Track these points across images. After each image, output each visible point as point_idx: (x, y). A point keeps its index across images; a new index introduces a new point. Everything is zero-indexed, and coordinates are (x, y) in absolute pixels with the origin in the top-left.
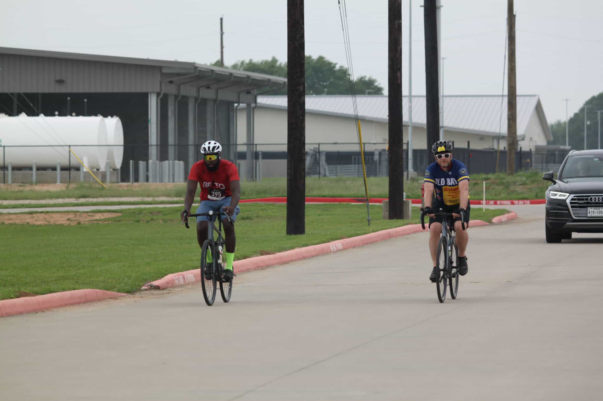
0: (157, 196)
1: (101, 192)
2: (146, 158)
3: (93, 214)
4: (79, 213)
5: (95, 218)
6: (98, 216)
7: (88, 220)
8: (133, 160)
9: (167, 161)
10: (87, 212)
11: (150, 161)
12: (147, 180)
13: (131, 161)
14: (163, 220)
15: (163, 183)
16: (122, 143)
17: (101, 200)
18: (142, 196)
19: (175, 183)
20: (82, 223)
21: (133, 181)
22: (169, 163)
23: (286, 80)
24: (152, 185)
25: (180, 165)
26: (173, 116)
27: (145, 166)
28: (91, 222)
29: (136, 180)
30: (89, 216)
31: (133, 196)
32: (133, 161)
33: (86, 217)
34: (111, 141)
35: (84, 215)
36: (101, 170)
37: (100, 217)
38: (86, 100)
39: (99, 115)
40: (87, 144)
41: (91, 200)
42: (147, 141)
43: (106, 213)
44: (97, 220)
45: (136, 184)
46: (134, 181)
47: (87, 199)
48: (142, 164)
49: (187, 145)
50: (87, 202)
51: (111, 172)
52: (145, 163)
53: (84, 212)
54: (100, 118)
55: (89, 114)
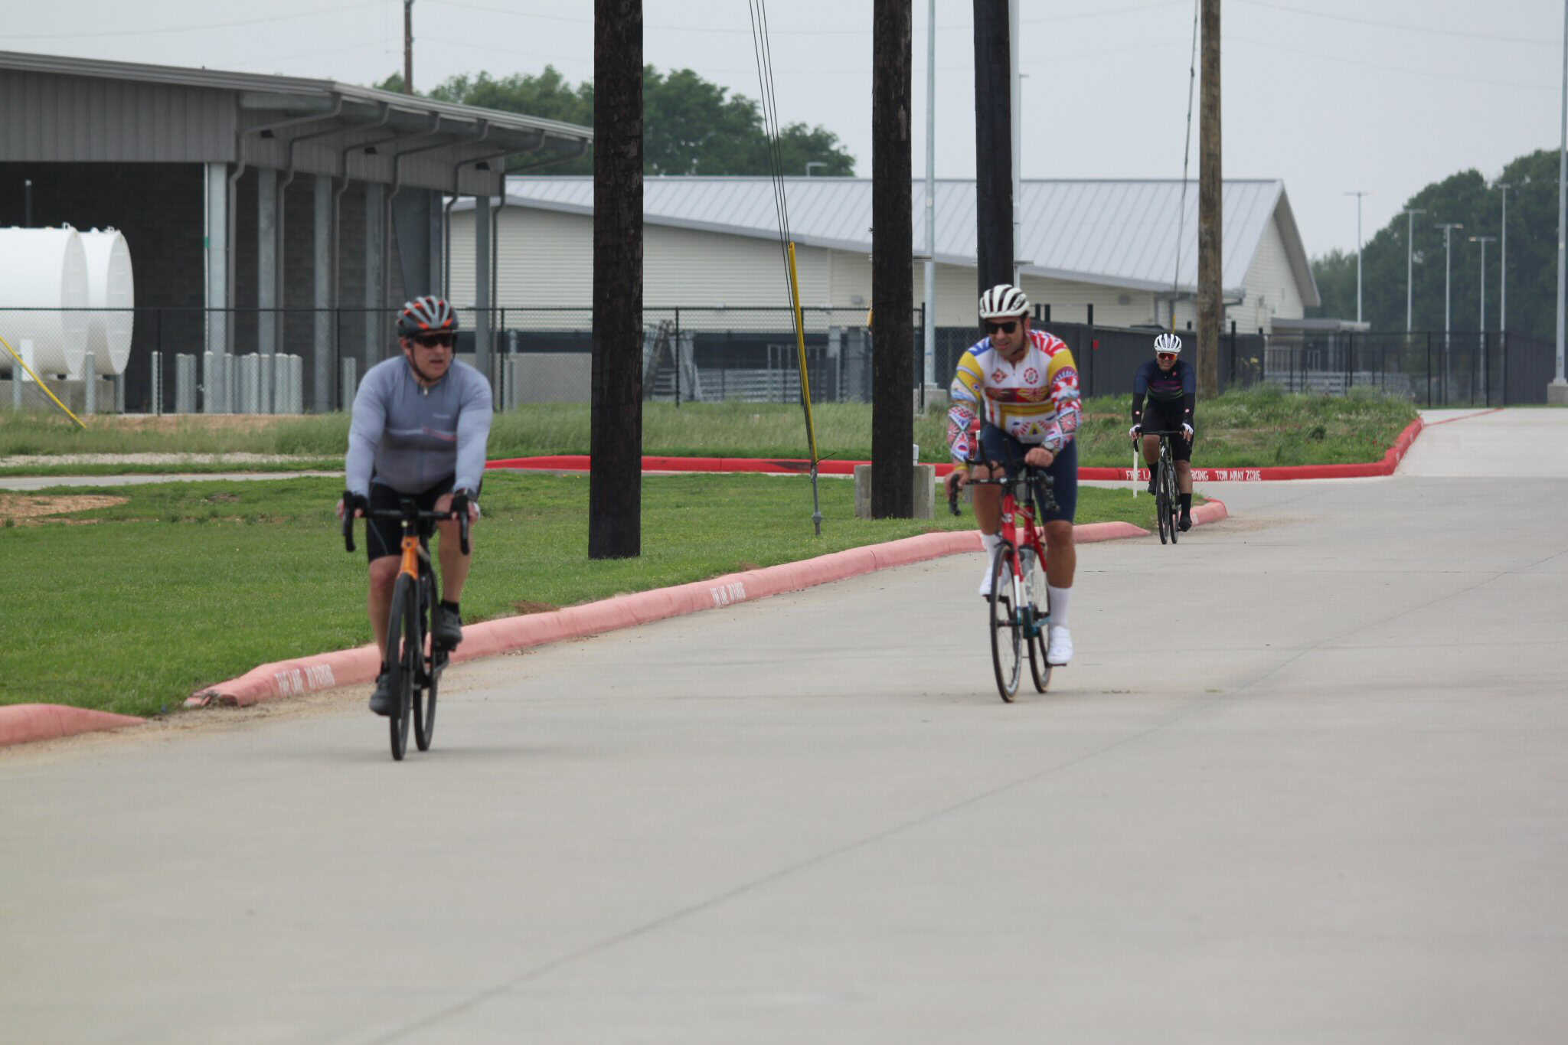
0: (227, 451)
1: (72, 439)
2: (196, 344)
3: (47, 499)
4: (9, 497)
5: (53, 510)
6: (61, 505)
7: (34, 515)
8: (159, 350)
9: (254, 354)
10: (31, 493)
11: (207, 353)
12: (199, 407)
13: (155, 353)
14: (244, 517)
15: (242, 416)
16: (129, 301)
17: (70, 459)
18: (185, 450)
19: (276, 416)
20: (18, 523)
21: (158, 408)
22: (260, 360)
23: (589, 132)
24: (215, 420)
25: (290, 364)
26: (273, 231)
27: (193, 365)
28: (41, 520)
29: (169, 406)
30: (38, 503)
31: (159, 450)
32: (161, 354)
33: (29, 507)
34: (98, 296)
35: (24, 501)
36: (70, 378)
37: (68, 507)
38: (28, 183)
39: (65, 224)
40: (31, 307)
41: (42, 460)
42: (199, 298)
43: (82, 497)
44: (58, 515)
45: (168, 417)
46: (161, 411)
47: (33, 458)
48: (184, 362)
49: (313, 310)
50: (30, 465)
51: (97, 382)
52: (192, 357)
53: (22, 493)
54: (67, 232)
55: (39, 223)
